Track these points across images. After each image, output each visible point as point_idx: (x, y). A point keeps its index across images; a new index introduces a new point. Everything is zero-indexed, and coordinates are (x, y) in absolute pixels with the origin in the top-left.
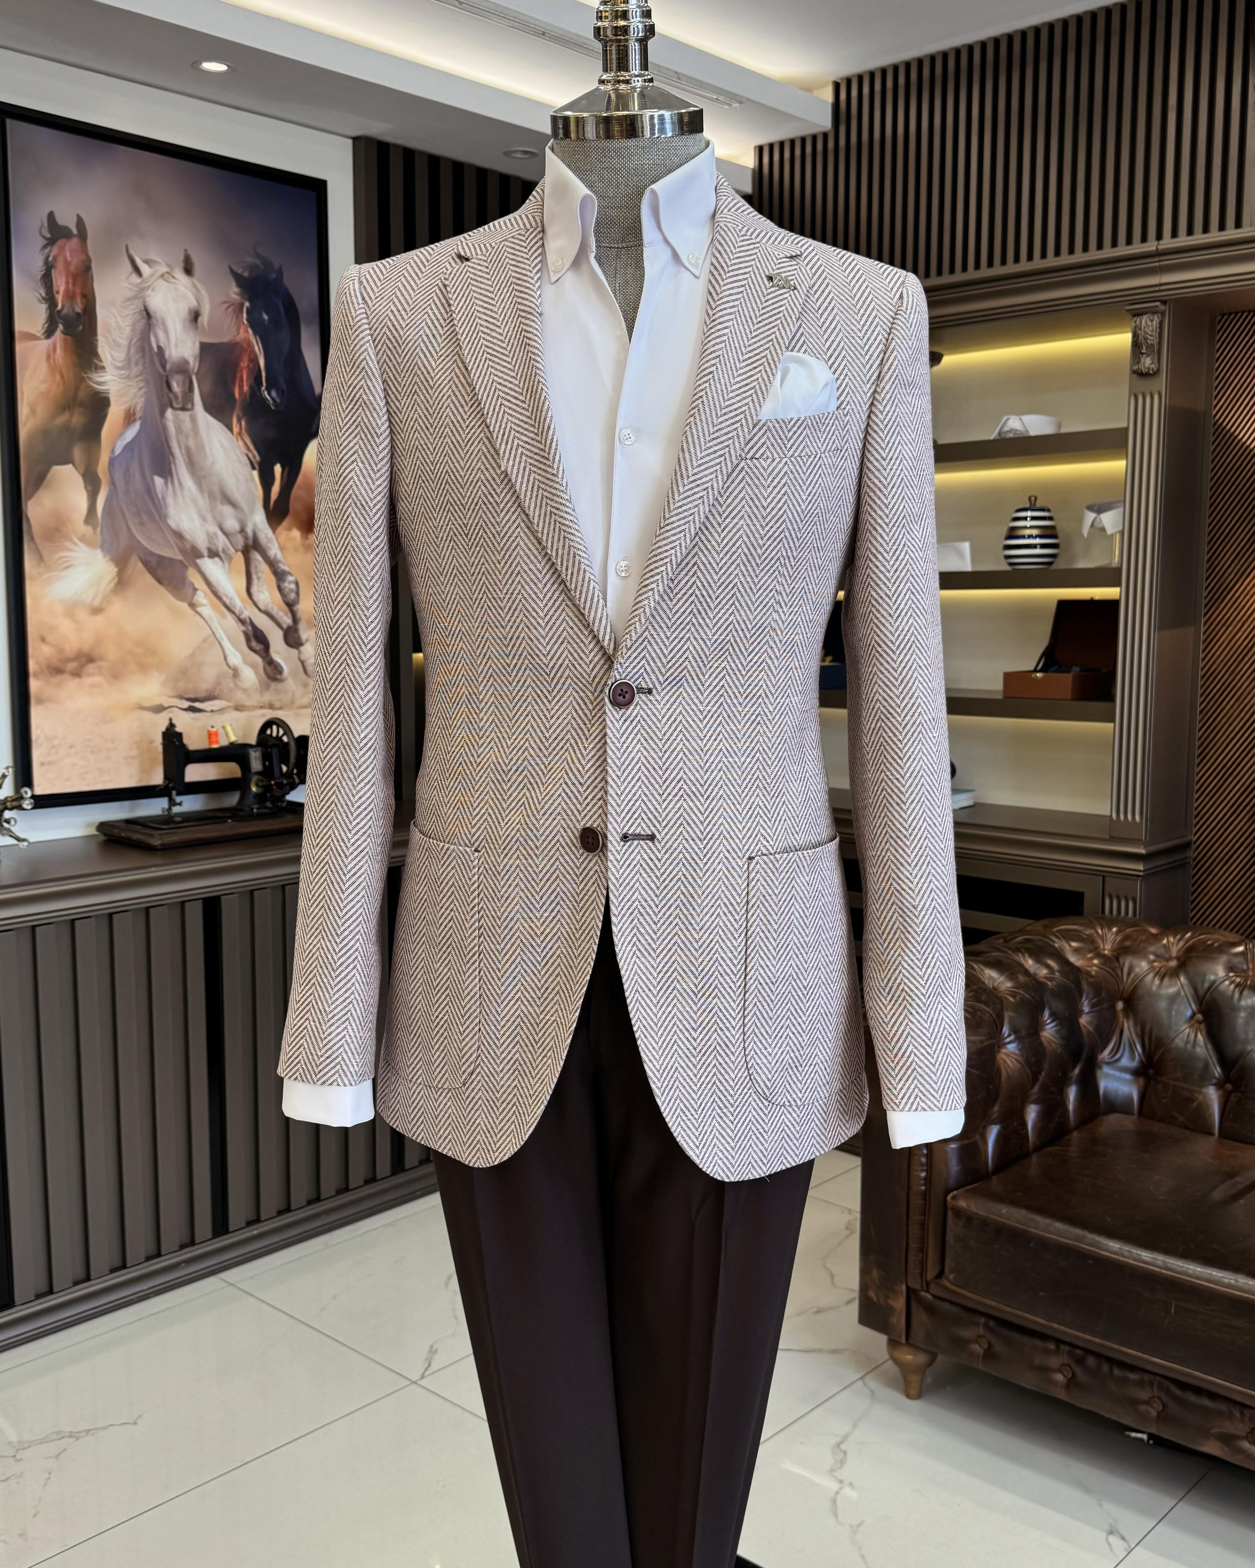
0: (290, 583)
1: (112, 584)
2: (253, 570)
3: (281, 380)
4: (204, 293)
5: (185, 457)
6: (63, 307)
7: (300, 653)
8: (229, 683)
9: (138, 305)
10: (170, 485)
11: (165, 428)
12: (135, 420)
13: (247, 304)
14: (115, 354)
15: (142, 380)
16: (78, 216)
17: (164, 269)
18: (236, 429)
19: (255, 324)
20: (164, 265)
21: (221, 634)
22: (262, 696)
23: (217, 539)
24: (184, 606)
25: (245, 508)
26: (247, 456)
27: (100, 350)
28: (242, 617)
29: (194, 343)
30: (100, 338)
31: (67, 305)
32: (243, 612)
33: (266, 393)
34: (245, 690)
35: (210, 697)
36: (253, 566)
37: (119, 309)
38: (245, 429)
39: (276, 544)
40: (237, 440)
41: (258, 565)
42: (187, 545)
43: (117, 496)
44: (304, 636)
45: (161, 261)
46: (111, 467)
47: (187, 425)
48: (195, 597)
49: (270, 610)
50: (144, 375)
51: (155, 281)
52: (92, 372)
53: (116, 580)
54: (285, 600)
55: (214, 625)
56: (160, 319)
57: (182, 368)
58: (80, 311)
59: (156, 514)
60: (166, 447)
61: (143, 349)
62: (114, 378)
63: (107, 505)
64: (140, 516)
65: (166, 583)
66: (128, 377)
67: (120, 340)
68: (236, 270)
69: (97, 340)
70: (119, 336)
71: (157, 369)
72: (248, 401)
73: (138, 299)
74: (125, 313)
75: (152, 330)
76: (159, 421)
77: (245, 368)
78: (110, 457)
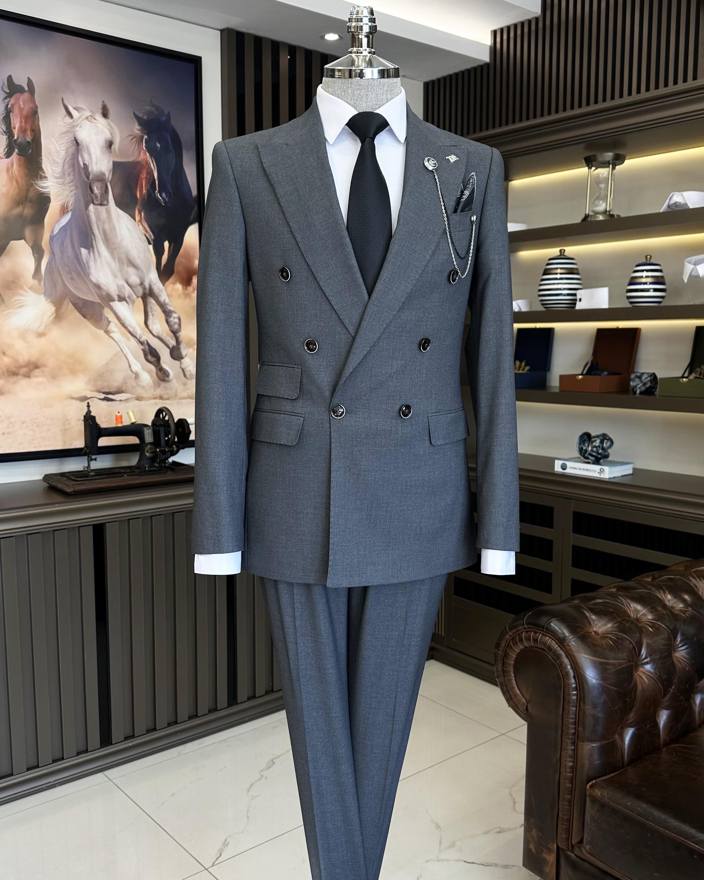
0: (174, 318)
1: (52, 318)
2: (149, 310)
3: (169, 187)
4: (115, 129)
5: (102, 235)
6: (18, 138)
7: (181, 364)
8: (132, 383)
9: (71, 137)
10: (91, 254)
11: (88, 217)
12: (68, 212)
13: (145, 137)
14: (54, 168)
16: (28, 78)
17: (88, 114)
18: (137, 218)
19: (151, 150)
20: (89, 111)
21: (127, 351)
22: (155, 391)
23: (125, 289)
24: (101, 332)
25: (144, 270)
26: (145, 235)
27: (44, 166)
28: (141, 340)
29: (109, 162)
30: (43, 158)
31: (21, 136)
32: (142, 337)
33: (158, 194)
35: (119, 392)
36: (149, 307)
37: (57, 139)
38: (144, 218)
39: (165, 293)
40: (138, 225)
41: (153, 307)
42: (104, 293)
43: (55, 260)
44: (184, 352)
45: (86, 108)
46: (51, 242)
47: (104, 215)
48: (109, 327)
49: (161, 336)
50: (74, 182)
51: (81, 122)
52: (38, 180)
53: (54, 315)
54: (171, 329)
55: (123, 345)
56: (85, 146)
57: (100, 178)
58: (30, 140)
59: (82, 273)
60: (89, 229)
61: (73, 166)
62: (53, 184)
63: (48, 266)
64: (71, 274)
65: (89, 317)
66: (63, 184)
67: (58, 160)
68: (138, 115)
69: (42, 159)
70: (57, 157)
71: (84, 179)
72: (146, 200)
73: (70, 132)
74: (61, 142)
75: (79, 153)
76: (84, 211)
77: (144, 178)
78: (50, 236)
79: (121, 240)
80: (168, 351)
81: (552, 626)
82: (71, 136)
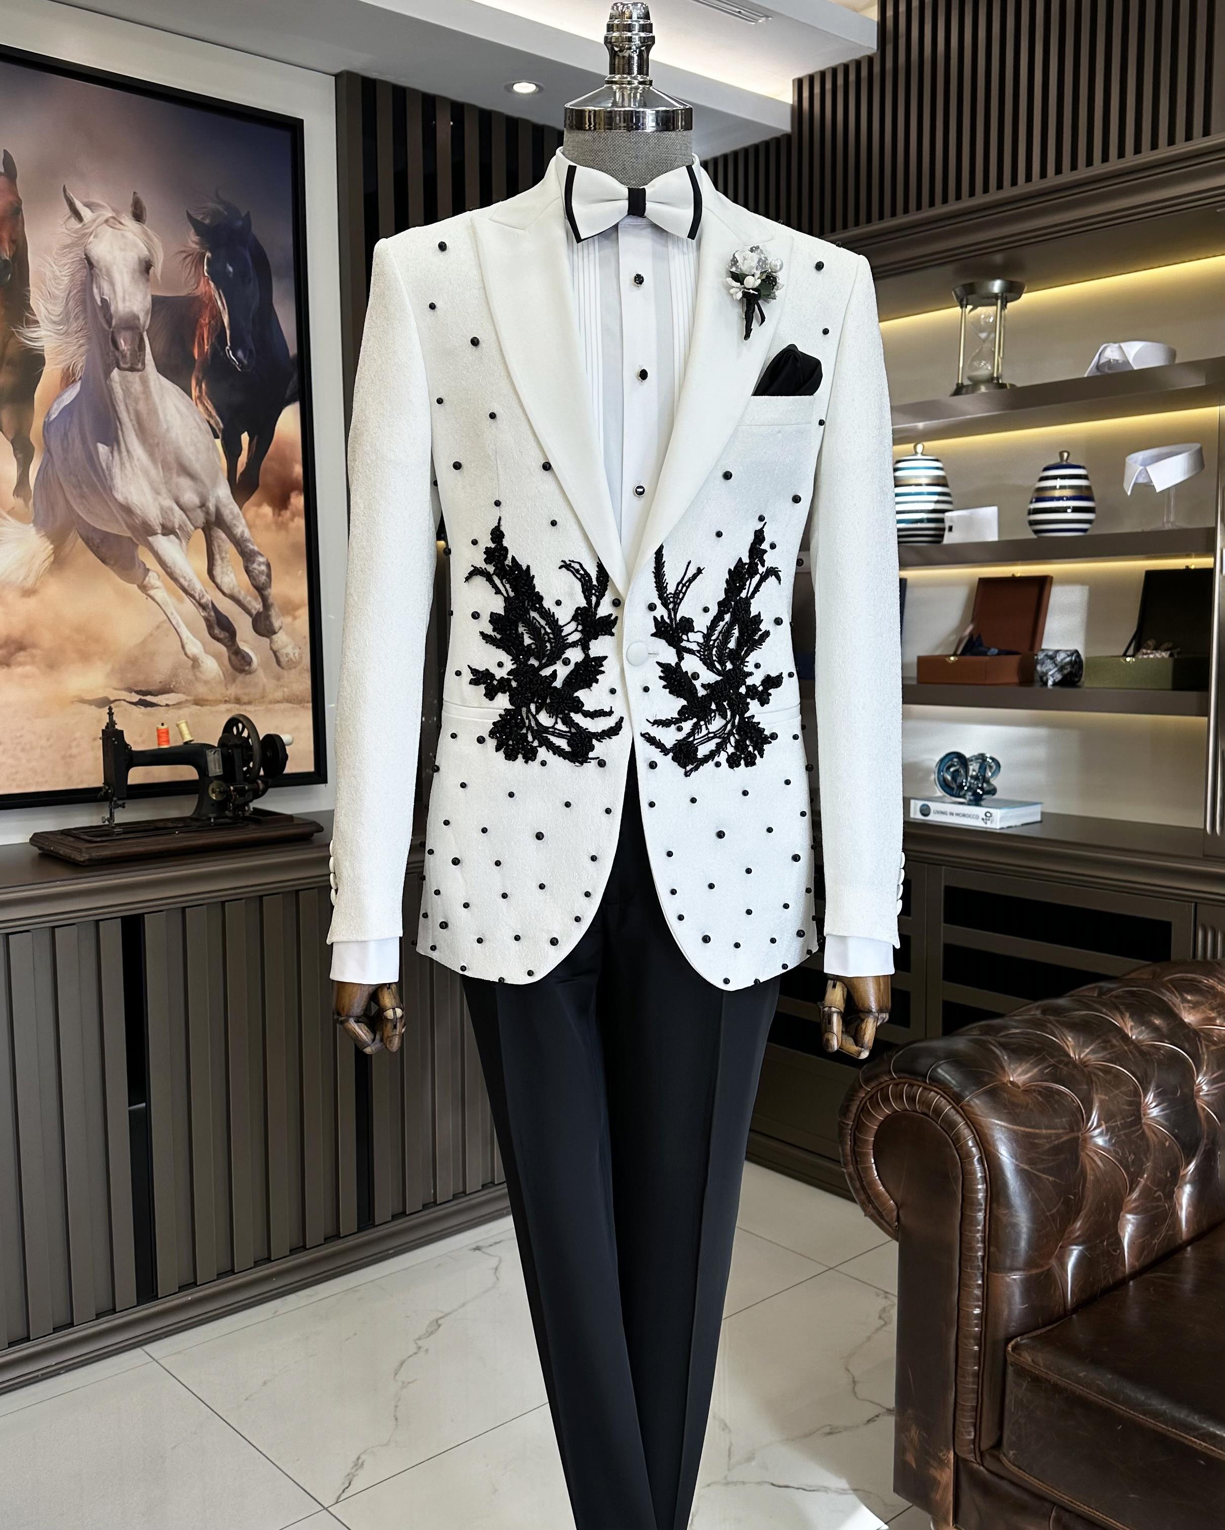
0: (259, 564)
1: (47, 564)
2: (216, 551)
3: (249, 340)
4: (156, 240)
7: (272, 642)
8: (188, 675)
9: (77, 254)
10: (116, 454)
11: (110, 391)
12: (74, 381)
13: (208, 254)
14: (50, 307)
15: (82, 336)
16: (5, 151)
17: (109, 214)
19: (217, 276)
20: (109, 210)
21: (178, 621)
22: (227, 689)
23: (173, 514)
24: (135, 587)
25: (207, 481)
26: (208, 422)
27: (32, 303)
28: (203, 601)
29: (146, 295)
30: (32, 288)
32: (203, 596)
33: (230, 352)
34: (206, 682)
35: (165, 690)
36: (216, 544)
37: (55, 257)
38: (206, 393)
39: (243, 521)
40: (197, 405)
41: (222, 544)
42: (137, 522)
43: (53, 464)
44: (276, 624)
45: (106, 205)
46: (46, 434)
47: (137, 387)
48: (147, 579)
49: (237, 595)
50: (86, 331)
51: (97, 227)
52: (23, 327)
53: (52, 559)
54: (254, 583)
55: (170, 610)
56: (104, 270)
57: (131, 324)
58: (8, 258)
59: (98, 485)
60: (111, 410)
61: (83, 302)
62: (49, 333)
63: (41, 477)
64: (81, 487)
65: (112, 562)
66: (66, 333)
67: (57, 292)
68: (195, 216)
69: (29, 291)
70: (55, 288)
71: (102, 325)
72: (209, 362)
73: (78, 246)
74: (62, 262)
75: (94, 280)
76: (103, 381)
77: (206, 325)
78: (45, 422)
79: (168, 430)
80: (249, 620)
81: (939, 1074)
82: (79, 252)
